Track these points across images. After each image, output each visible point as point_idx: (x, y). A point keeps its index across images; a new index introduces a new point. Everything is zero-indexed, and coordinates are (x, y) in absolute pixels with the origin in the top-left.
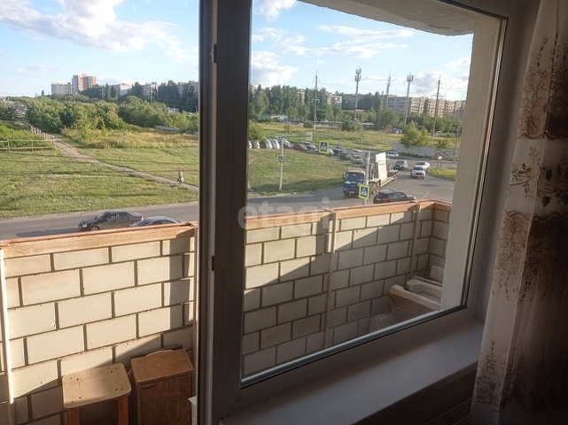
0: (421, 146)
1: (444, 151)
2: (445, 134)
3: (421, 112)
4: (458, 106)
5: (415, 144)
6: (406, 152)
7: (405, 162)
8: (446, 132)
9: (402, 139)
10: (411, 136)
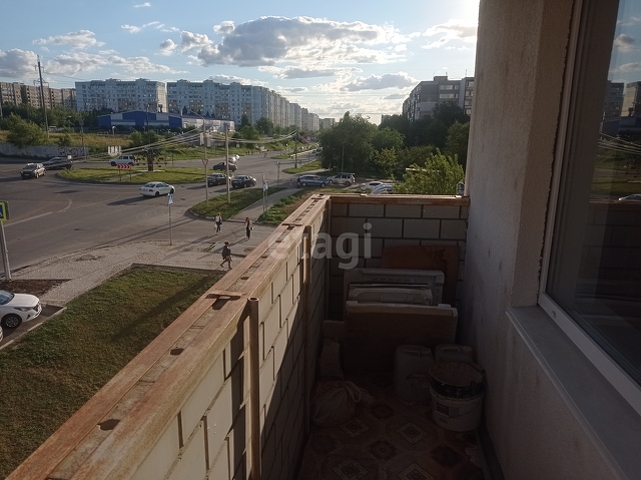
0: (38, 144)
1: (70, 149)
2: (61, 129)
3: (19, 101)
4: (67, 96)
5: (30, 143)
6: (19, 153)
7: (39, 165)
8: (60, 126)
9: (9, 137)
10: (21, 131)
